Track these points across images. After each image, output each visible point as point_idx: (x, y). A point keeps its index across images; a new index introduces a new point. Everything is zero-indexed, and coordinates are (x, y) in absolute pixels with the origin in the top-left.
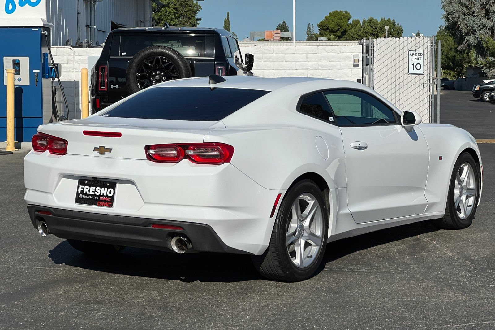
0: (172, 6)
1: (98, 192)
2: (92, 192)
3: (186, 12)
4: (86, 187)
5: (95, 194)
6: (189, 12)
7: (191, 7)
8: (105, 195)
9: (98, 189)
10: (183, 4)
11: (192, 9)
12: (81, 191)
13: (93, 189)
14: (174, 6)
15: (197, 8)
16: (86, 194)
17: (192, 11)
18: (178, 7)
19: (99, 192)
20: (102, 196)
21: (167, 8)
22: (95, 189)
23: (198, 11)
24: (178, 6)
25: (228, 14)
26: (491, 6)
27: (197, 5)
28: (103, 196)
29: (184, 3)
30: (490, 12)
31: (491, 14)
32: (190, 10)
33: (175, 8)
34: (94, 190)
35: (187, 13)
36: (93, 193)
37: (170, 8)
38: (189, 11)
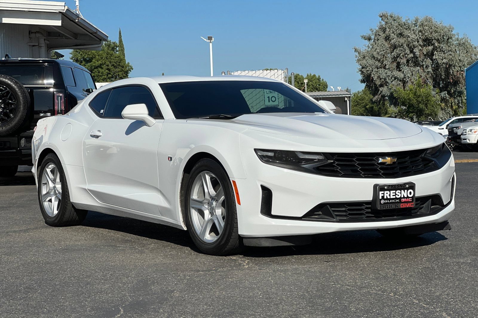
0: (105, 67)
3: (118, 73)
6: (121, 73)
7: (123, 67)
10: (115, 65)
11: (123, 69)
14: (106, 67)
15: (129, 68)
17: (124, 71)
18: (110, 68)
21: (100, 69)
23: (129, 72)
24: (110, 67)
26: (402, 59)
27: (128, 66)
30: (401, 65)
31: (401, 66)
32: (122, 71)
33: (107, 69)
35: (119, 73)
37: (102, 68)
38: (121, 71)
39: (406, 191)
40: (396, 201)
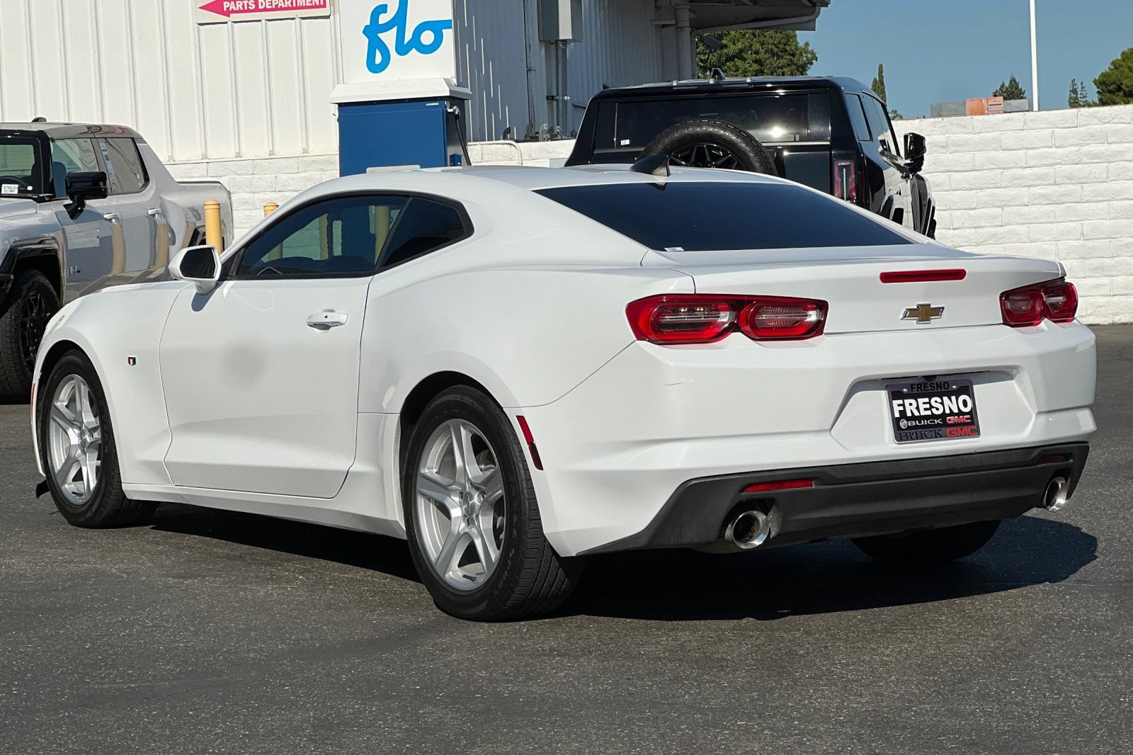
0: (749, 56)
1: (937, 409)
2: (925, 409)
3: (782, 69)
4: (907, 402)
5: (932, 412)
6: (789, 68)
7: (793, 55)
8: (956, 411)
9: (936, 402)
10: (776, 50)
11: (795, 60)
12: (900, 411)
13: (924, 403)
14: (755, 55)
15: (807, 58)
16: (913, 418)
17: (796, 64)
18: (763, 58)
19: (940, 406)
20: (949, 415)
21: (739, 62)
22: (929, 403)
23: (809, 65)
24: (762, 56)
25: (881, 67)
27: (806, 52)
28: (952, 413)
29: (778, 47)
32: (791, 63)
33: (756, 61)
34: (928, 406)
35: (785, 70)
36: (929, 413)
37: (744, 60)
38: (789, 65)
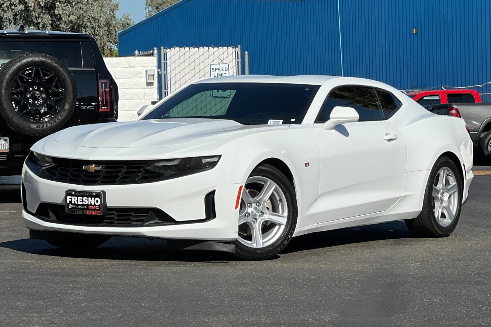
39: (93, 198)
40: (83, 207)
